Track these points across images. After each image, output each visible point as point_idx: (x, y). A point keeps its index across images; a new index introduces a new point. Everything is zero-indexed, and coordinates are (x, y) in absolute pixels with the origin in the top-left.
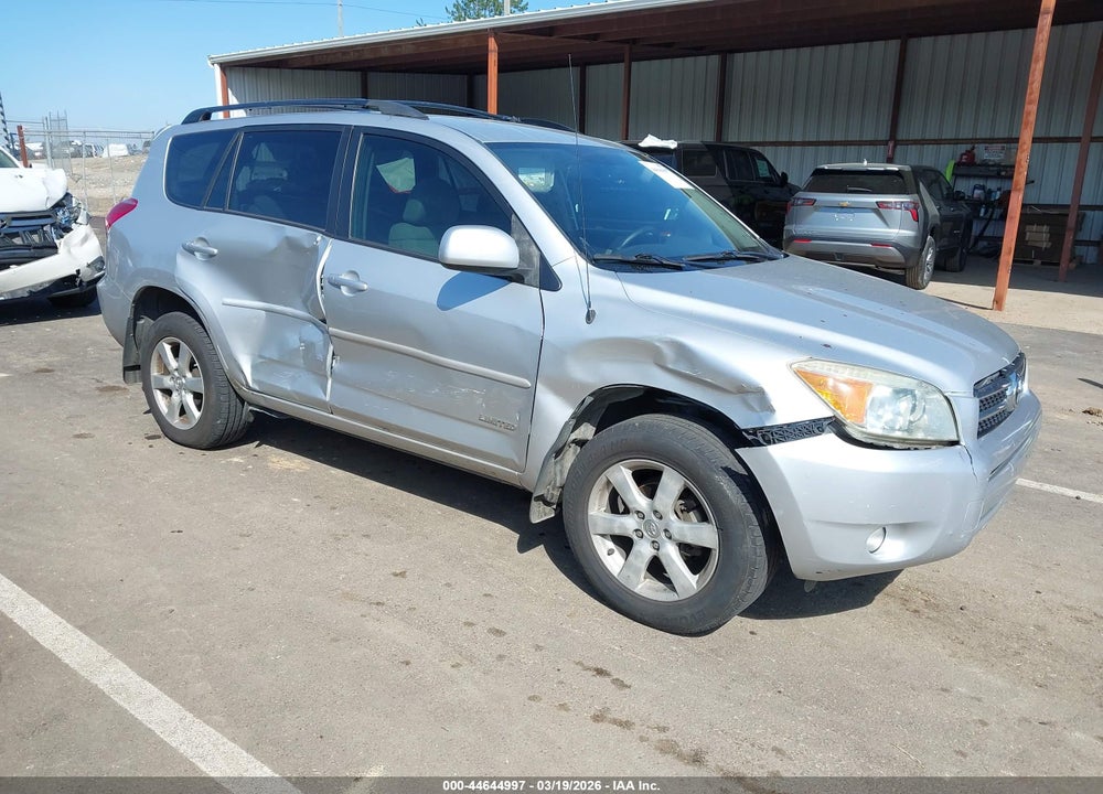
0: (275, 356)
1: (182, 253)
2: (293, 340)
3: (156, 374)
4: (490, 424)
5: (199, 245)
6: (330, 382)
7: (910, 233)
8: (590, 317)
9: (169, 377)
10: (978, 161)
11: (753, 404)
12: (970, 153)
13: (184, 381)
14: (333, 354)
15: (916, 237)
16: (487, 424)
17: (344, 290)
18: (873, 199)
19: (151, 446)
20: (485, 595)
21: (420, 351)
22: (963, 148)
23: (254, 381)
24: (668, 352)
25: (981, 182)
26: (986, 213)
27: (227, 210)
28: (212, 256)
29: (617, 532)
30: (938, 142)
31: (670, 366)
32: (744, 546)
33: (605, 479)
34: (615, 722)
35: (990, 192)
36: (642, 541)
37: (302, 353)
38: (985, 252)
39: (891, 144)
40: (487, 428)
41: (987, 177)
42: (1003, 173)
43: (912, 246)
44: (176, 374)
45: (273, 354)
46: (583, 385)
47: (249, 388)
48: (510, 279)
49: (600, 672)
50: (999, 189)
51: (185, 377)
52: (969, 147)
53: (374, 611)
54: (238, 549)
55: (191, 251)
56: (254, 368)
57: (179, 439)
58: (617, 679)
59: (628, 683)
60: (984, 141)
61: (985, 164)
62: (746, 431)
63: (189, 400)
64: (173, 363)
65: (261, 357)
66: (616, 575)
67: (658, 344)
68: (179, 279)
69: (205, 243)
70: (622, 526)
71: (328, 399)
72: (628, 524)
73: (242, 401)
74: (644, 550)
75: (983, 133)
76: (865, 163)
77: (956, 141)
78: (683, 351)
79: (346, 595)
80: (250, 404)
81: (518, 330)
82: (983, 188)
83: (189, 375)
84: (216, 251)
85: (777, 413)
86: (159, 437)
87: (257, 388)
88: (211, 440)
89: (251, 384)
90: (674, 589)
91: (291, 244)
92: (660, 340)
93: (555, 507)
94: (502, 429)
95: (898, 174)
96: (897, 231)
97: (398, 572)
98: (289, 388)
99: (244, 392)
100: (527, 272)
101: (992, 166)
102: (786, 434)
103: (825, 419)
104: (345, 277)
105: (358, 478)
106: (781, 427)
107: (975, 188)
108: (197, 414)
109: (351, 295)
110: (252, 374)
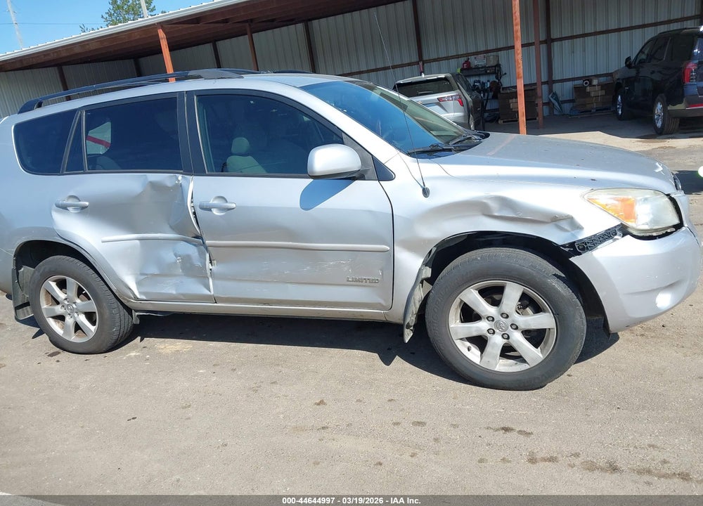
0: (156, 271)
1: (56, 211)
2: (169, 256)
3: (45, 306)
4: (358, 282)
5: (71, 202)
6: (211, 280)
7: (460, 114)
8: (426, 192)
9: (59, 306)
10: (473, 66)
11: (566, 228)
12: (467, 62)
13: (74, 306)
14: (210, 260)
15: (464, 116)
16: (354, 283)
17: (215, 212)
18: (435, 97)
19: (58, 361)
20: (389, 401)
21: (291, 243)
22: (462, 60)
23: (140, 293)
24: (494, 205)
25: (477, 79)
26: (484, 95)
27: (87, 171)
28: (83, 208)
29: (475, 334)
30: (447, 58)
31: (496, 214)
32: (576, 321)
33: (459, 301)
34: (544, 460)
35: (484, 84)
36: (495, 336)
37: (179, 265)
38: (489, 119)
39: (421, 63)
40: (355, 285)
41: (479, 75)
42: (488, 71)
43: (463, 122)
44: (66, 302)
45: (153, 270)
46: (429, 241)
47: (137, 299)
48: (354, 179)
49: (506, 430)
50: (488, 81)
51: (75, 303)
52: (466, 59)
53: (324, 433)
54: (189, 418)
55: (64, 208)
56: (139, 283)
57: (80, 350)
58: (520, 431)
59: (528, 431)
60: (474, 54)
61: (477, 68)
62: (563, 246)
63: (82, 319)
64: (61, 295)
65: (142, 274)
66: (478, 363)
67: (485, 201)
68: (59, 230)
69: (75, 200)
70: (478, 329)
71: (212, 293)
72: (481, 327)
73: (129, 310)
74: (497, 341)
75: (472, 50)
76: (423, 76)
77: (458, 57)
78: (505, 202)
79: (296, 428)
80: (136, 311)
81: (370, 212)
82: (479, 82)
83: (78, 301)
84: (87, 203)
85: (585, 229)
86: (59, 353)
87: (144, 298)
88: (109, 345)
89: (138, 296)
90: (524, 361)
91: (154, 186)
92: (486, 198)
93: (412, 328)
94: (368, 284)
95: (446, 79)
96: (453, 114)
97: (318, 401)
98: (174, 292)
99: (132, 303)
100: (366, 171)
101: (482, 68)
102: (595, 242)
103: (615, 227)
104: (213, 202)
105: (233, 345)
106: (590, 238)
107: (475, 82)
108: (93, 328)
109: (222, 214)
110: (138, 289)
